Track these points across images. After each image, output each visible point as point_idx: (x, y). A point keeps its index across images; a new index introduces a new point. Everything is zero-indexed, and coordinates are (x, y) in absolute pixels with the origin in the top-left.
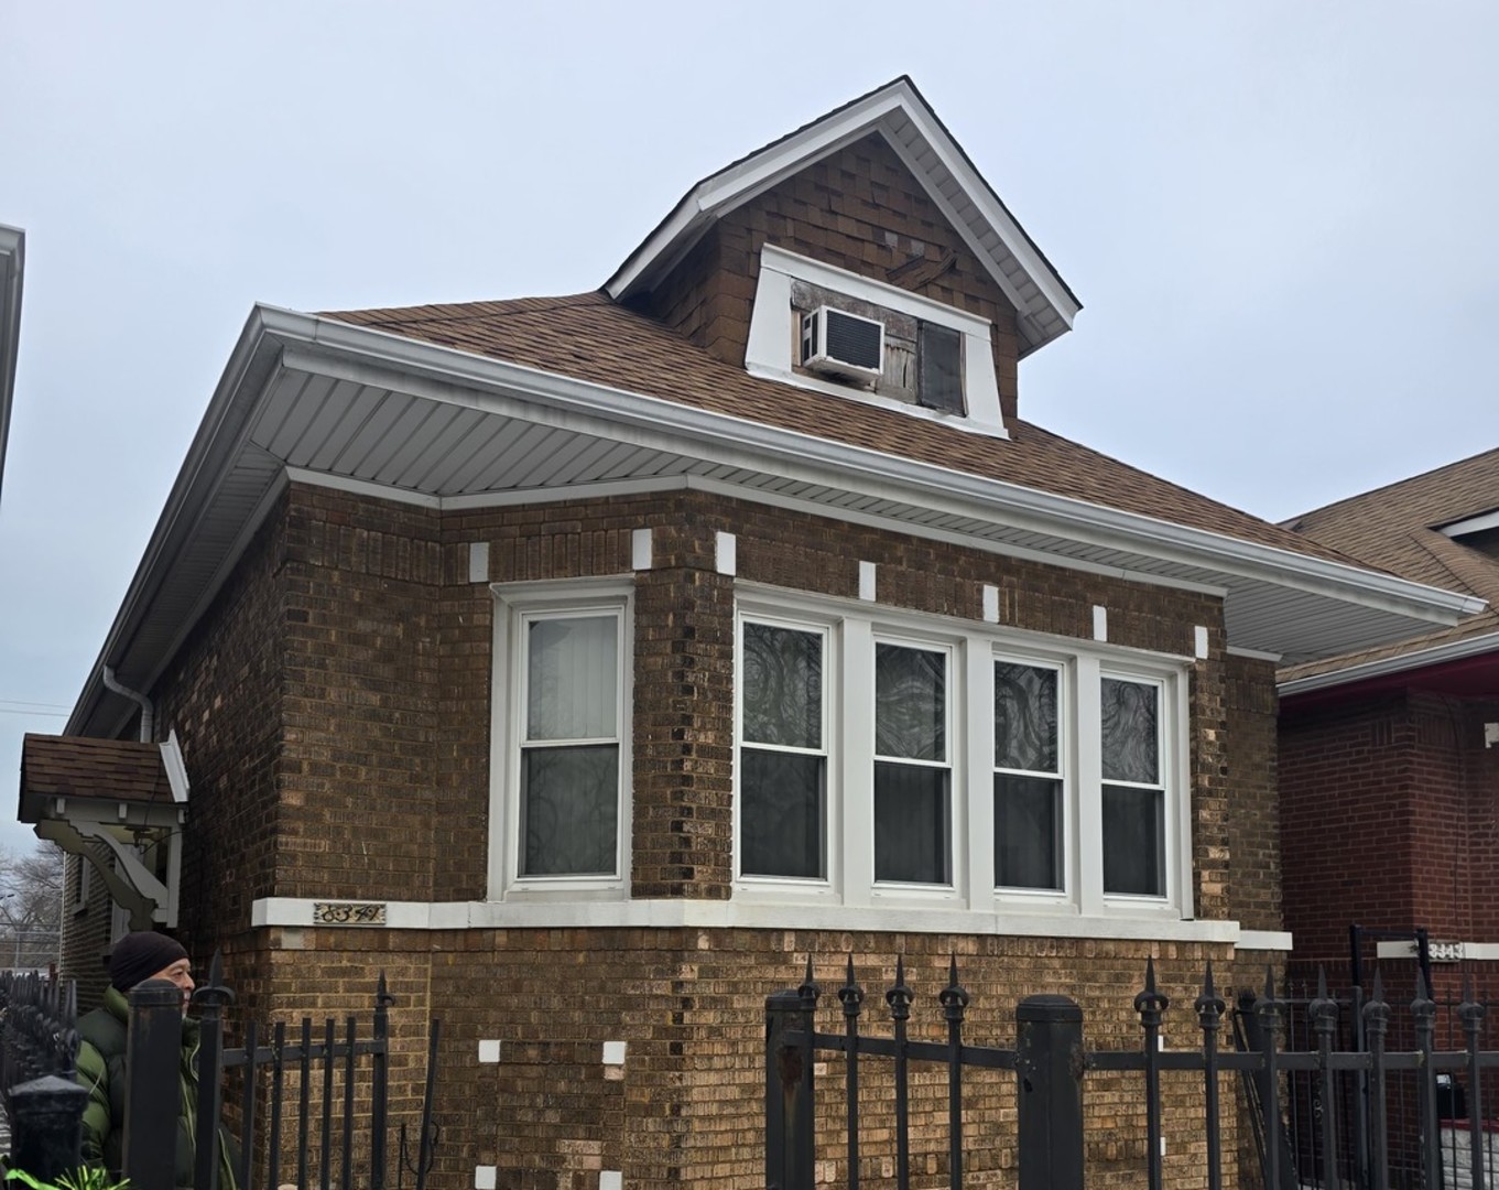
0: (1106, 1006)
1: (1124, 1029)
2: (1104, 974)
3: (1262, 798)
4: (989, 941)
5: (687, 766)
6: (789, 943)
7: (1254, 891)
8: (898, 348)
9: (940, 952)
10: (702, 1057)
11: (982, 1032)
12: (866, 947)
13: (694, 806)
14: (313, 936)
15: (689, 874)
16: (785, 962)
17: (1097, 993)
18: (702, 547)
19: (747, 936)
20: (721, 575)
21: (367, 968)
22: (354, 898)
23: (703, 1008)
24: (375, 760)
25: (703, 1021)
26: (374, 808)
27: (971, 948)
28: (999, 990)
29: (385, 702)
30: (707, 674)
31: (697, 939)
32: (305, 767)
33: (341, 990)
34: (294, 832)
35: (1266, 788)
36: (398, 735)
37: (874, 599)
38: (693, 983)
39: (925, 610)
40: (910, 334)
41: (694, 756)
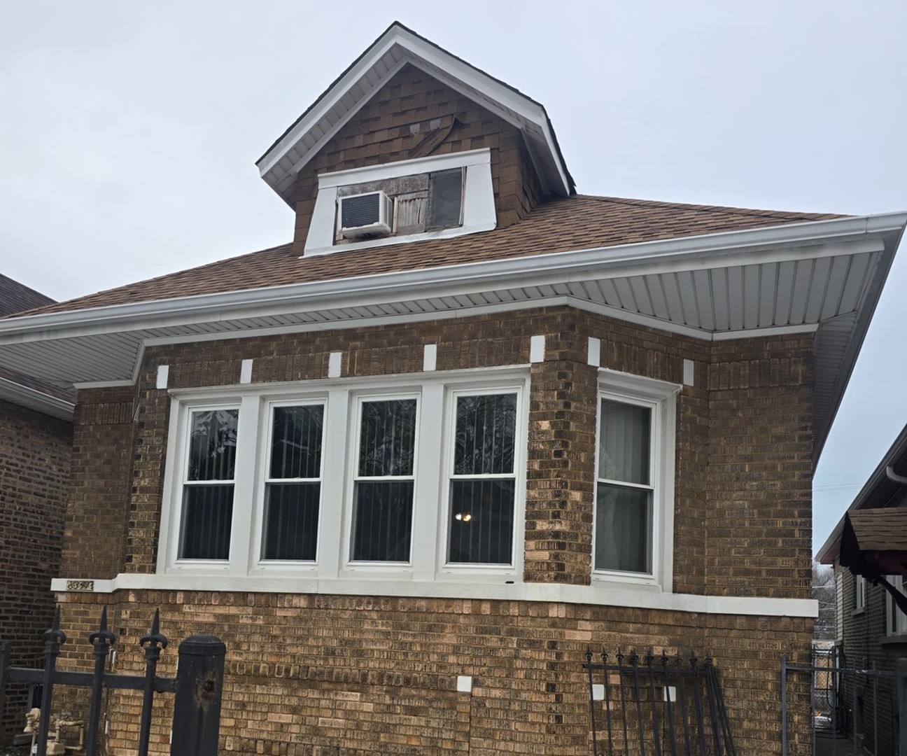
0: (419, 649)
1: (434, 669)
2: (418, 625)
3: (784, 468)
4: (316, 599)
5: (134, 499)
6: (180, 599)
7: (769, 559)
8: (415, 199)
9: (279, 606)
10: (127, 662)
11: (309, 662)
12: (228, 602)
13: (136, 521)
14: (69, 596)
15: (130, 559)
16: (178, 610)
17: (410, 639)
18: (150, 377)
19: (156, 594)
20: (160, 390)
21: (90, 611)
22: (87, 578)
23: (130, 634)
24: (100, 512)
25: (129, 642)
26: (97, 535)
27: (302, 603)
28: (325, 633)
29: (106, 483)
30: (148, 447)
31: (128, 596)
32: (74, 518)
33: (80, 621)
34: (67, 548)
35: (793, 458)
36: (110, 499)
37: (250, 381)
38: (127, 621)
39: (284, 380)
40: (422, 186)
41: (138, 493)
